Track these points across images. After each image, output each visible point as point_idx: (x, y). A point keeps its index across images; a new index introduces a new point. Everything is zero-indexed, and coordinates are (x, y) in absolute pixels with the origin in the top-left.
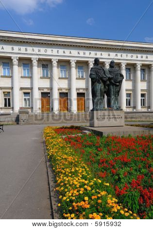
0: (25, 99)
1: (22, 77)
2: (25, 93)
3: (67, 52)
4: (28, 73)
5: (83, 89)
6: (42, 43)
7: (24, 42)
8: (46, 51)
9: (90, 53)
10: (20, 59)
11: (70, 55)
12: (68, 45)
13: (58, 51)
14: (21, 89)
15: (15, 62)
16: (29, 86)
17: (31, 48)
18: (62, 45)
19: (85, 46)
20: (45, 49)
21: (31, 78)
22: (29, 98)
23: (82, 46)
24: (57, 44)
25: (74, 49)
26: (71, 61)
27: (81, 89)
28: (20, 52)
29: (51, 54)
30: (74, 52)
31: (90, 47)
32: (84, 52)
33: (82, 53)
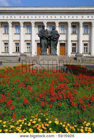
0: (28, 47)
1: (26, 34)
2: (27, 44)
3: (53, 17)
4: (30, 31)
5: (64, 41)
6: (37, 12)
7: (27, 12)
8: (40, 17)
9: (69, 16)
10: (25, 23)
11: (55, 18)
12: (54, 12)
13: (47, 17)
14: (25, 41)
15: (22, 25)
16: (30, 39)
17: (31, 16)
18: (50, 12)
19: (65, 12)
20: (39, 16)
21: (31, 34)
22: (29, 46)
23: (63, 12)
24: (46, 12)
25: (58, 15)
26: (56, 23)
27: (63, 41)
28: (24, 19)
29: (43, 19)
30: (58, 17)
31: (69, 12)
32: (65, 16)
33: (63, 17)
